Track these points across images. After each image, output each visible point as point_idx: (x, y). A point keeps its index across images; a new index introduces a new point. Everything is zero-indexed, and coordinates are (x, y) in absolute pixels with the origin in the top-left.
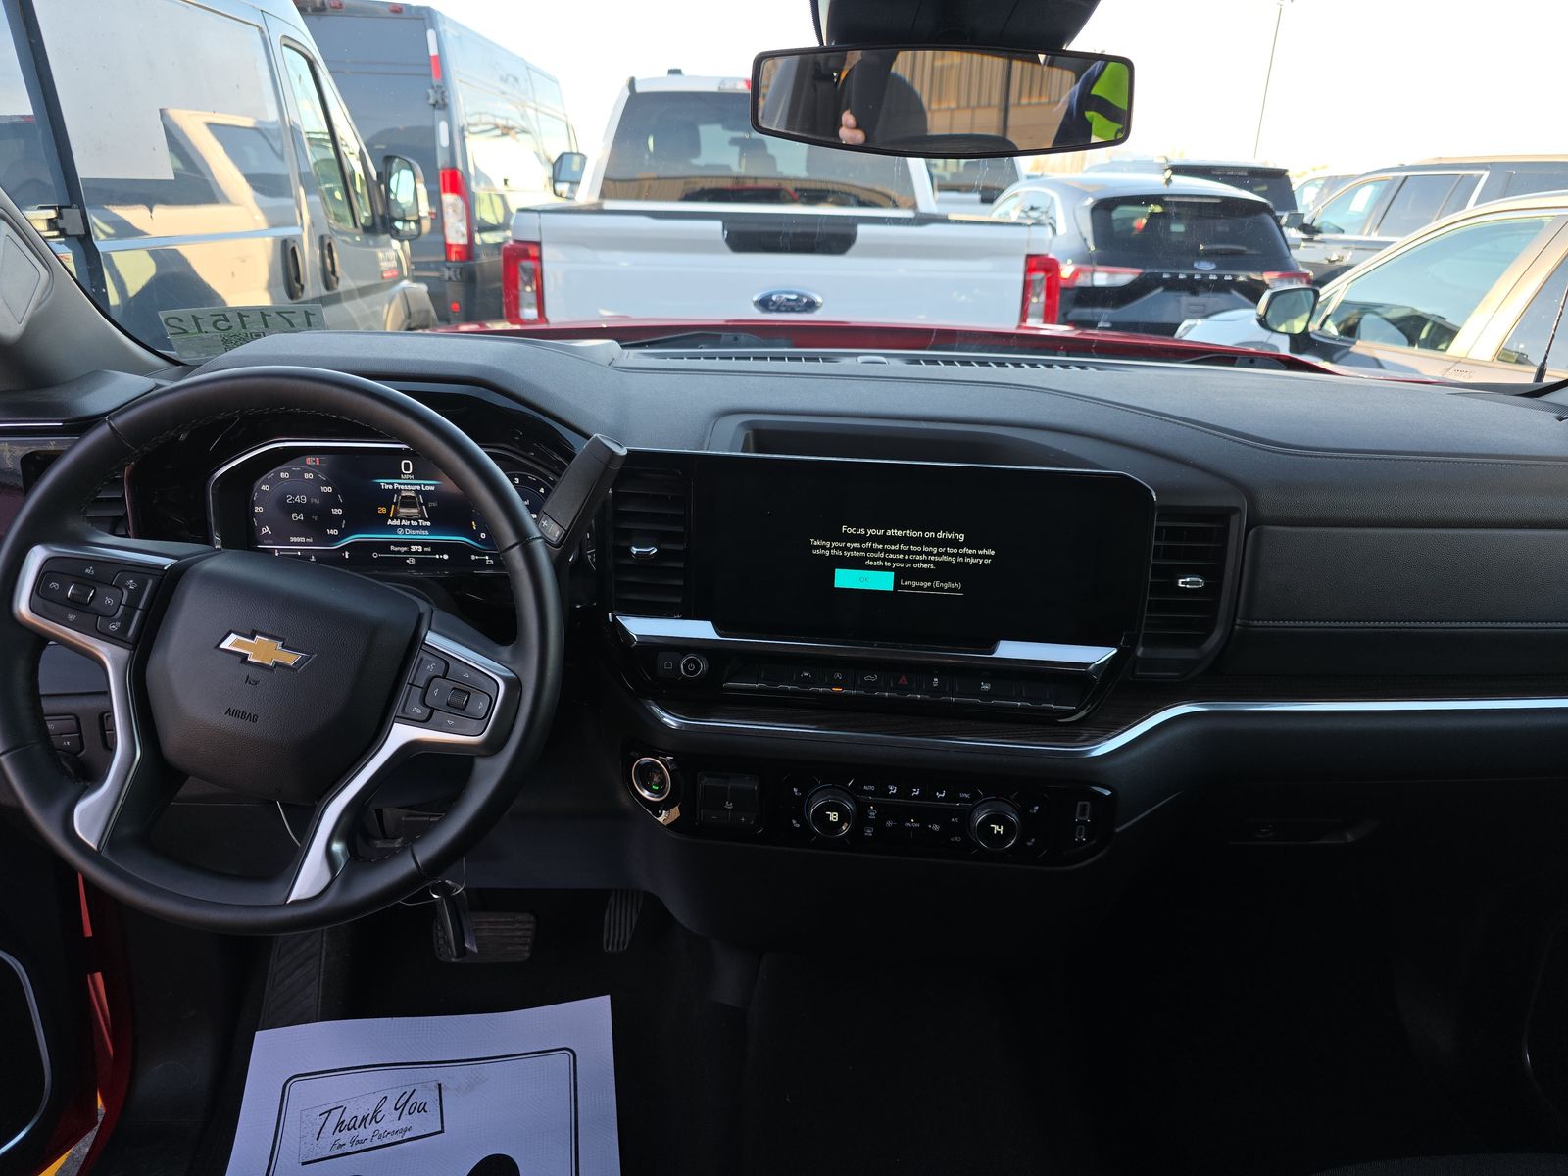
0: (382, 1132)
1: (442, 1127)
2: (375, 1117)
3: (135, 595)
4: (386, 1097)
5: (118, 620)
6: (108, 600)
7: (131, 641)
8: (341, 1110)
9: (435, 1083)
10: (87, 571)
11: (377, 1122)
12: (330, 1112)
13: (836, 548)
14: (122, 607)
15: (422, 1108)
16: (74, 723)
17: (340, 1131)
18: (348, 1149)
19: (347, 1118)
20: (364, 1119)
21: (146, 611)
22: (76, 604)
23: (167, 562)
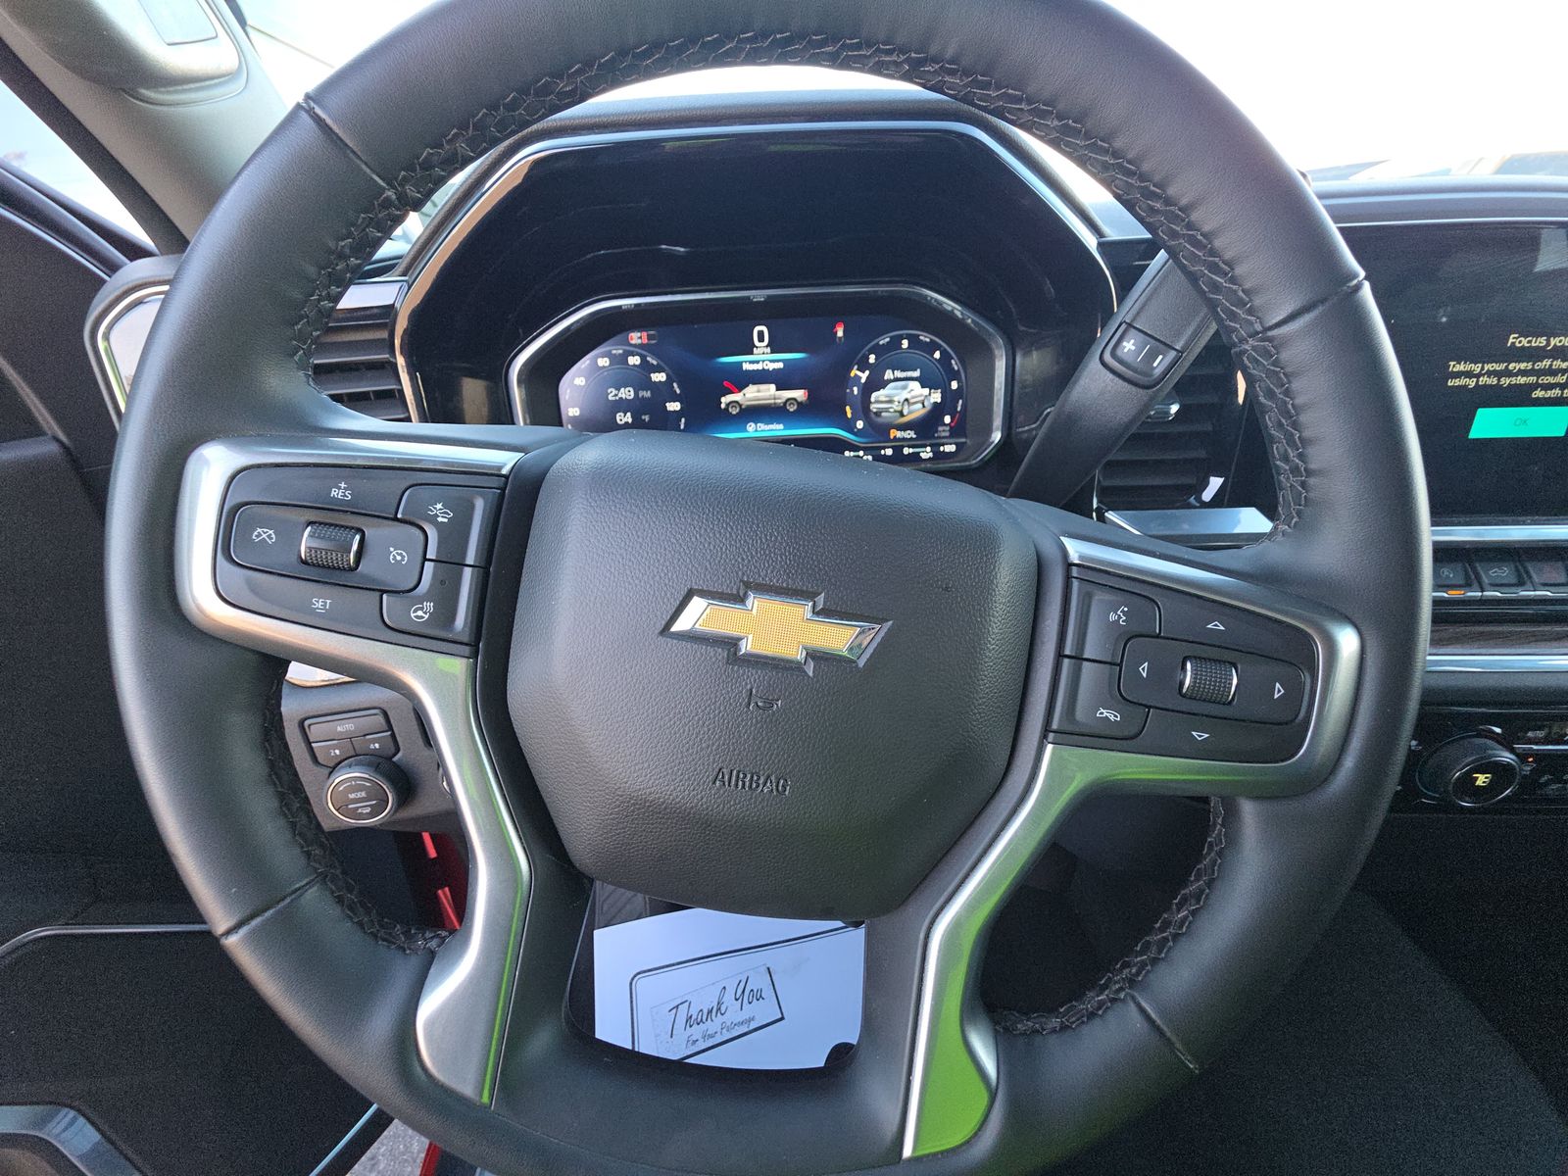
0: (729, 1024)
1: (782, 1014)
2: (719, 1009)
3: (453, 536)
4: (724, 988)
5: (427, 597)
6: (396, 555)
7: (466, 639)
8: (687, 1003)
9: (764, 970)
10: (334, 493)
11: (722, 1014)
12: (677, 1007)
13: (1489, 374)
14: (429, 567)
15: (759, 996)
16: (381, 719)
17: (691, 1026)
18: (702, 1046)
19: (694, 1012)
20: (710, 1012)
21: (484, 569)
22: (323, 572)
23: (506, 460)
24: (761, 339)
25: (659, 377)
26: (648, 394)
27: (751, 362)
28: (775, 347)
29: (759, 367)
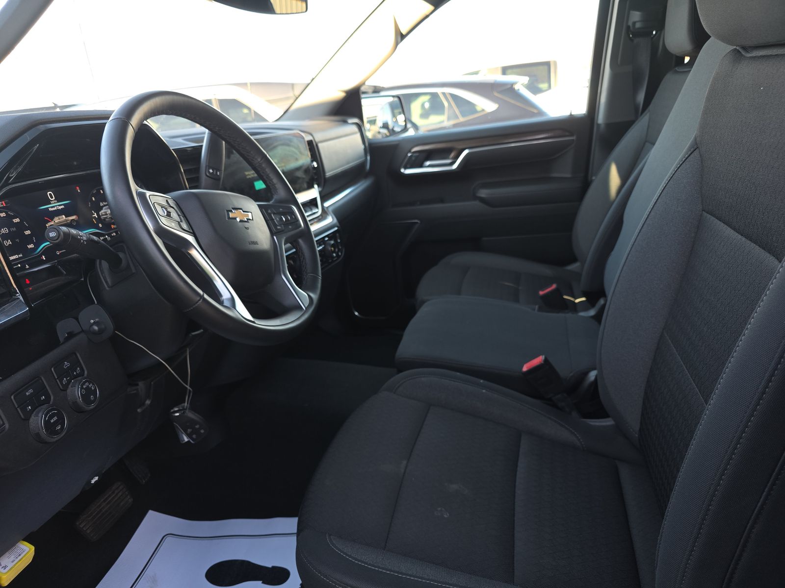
5: (184, 223)
6: (174, 214)
7: (192, 232)
24: (52, 198)
25: (17, 220)
26: (14, 229)
27: (52, 207)
28: (58, 199)
29: (55, 208)
